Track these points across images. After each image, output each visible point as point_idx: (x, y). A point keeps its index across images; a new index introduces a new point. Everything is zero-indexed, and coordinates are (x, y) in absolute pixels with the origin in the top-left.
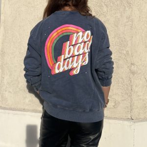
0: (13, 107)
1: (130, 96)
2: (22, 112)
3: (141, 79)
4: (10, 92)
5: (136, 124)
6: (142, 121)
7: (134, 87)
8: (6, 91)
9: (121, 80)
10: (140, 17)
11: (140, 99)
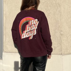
0: (10, 51)
1: (61, 44)
2: (15, 53)
3: (65, 37)
4: (9, 45)
5: (64, 56)
6: (66, 55)
7: (62, 41)
8: (7, 45)
9: (57, 38)
10: (64, 11)
11: (65, 46)
